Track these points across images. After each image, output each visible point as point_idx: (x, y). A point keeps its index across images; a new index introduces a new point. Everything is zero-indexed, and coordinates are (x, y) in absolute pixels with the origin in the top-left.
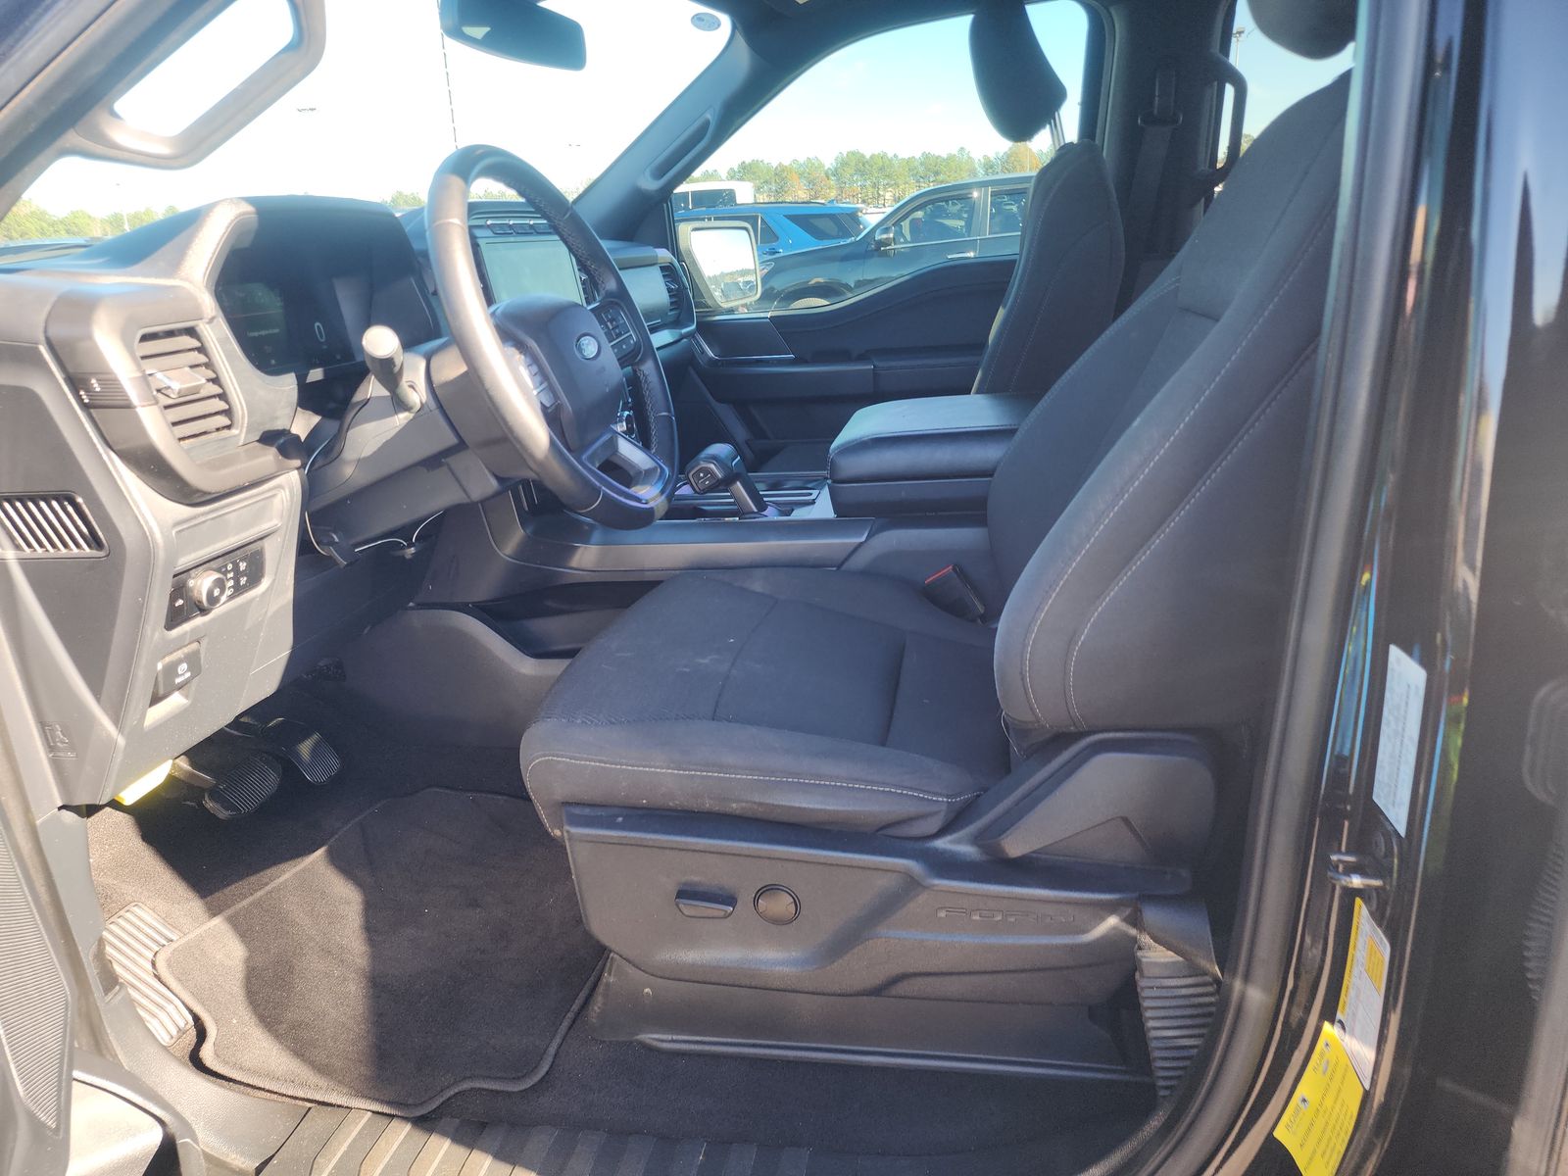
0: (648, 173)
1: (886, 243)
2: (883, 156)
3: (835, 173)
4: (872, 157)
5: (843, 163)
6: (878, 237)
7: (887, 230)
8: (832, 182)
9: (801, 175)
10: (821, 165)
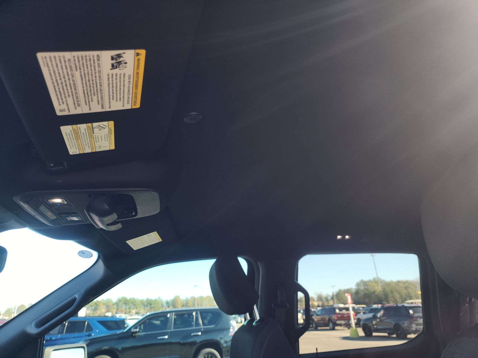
0: (33, 324)
1: (136, 332)
2: (134, 299)
3: (117, 304)
4: (130, 299)
5: (120, 301)
6: (133, 330)
7: (136, 328)
8: (115, 306)
9: (104, 304)
10: (112, 301)
